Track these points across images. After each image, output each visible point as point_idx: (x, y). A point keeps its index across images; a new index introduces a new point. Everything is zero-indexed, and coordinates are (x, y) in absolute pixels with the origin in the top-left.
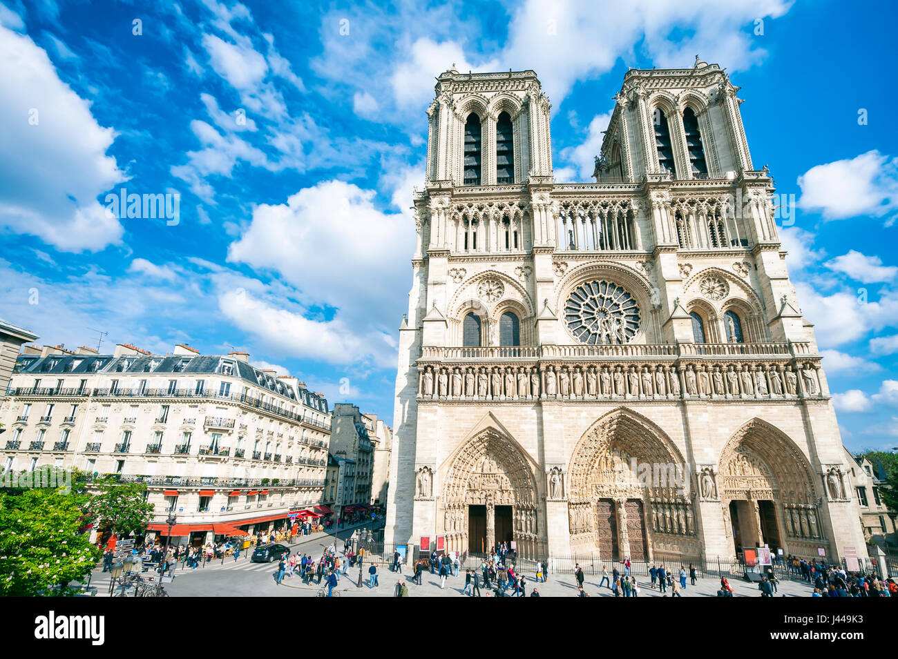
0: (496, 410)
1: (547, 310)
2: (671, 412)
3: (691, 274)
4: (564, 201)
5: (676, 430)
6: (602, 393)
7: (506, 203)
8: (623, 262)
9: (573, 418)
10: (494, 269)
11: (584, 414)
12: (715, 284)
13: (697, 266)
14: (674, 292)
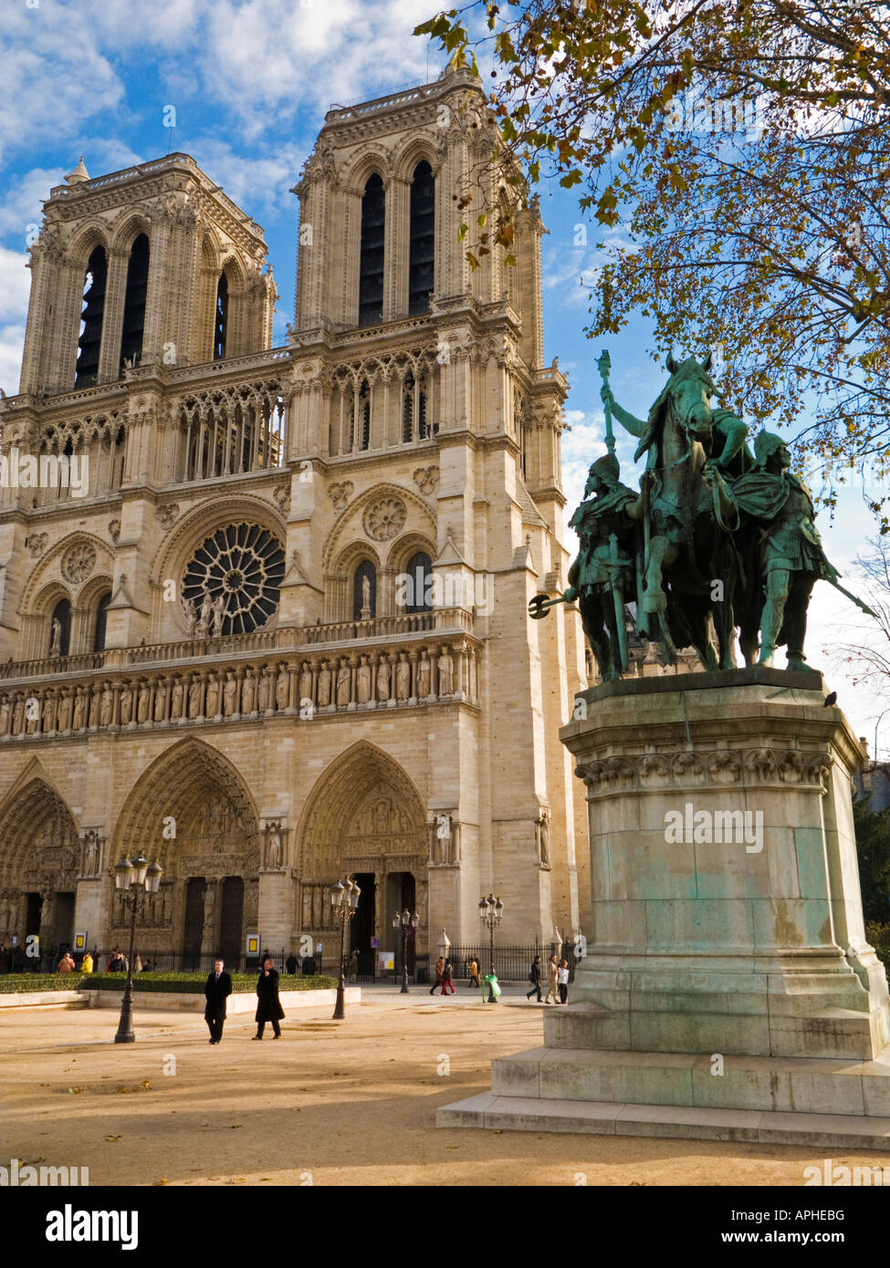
0: (42, 754)
1: (121, 594)
2: (250, 739)
3: (350, 499)
4: (187, 397)
5: (254, 766)
6: (170, 716)
7: (107, 414)
8: (253, 492)
9: (127, 759)
10: (82, 528)
11: (141, 752)
12: (391, 510)
13: (361, 483)
14: (296, 542)
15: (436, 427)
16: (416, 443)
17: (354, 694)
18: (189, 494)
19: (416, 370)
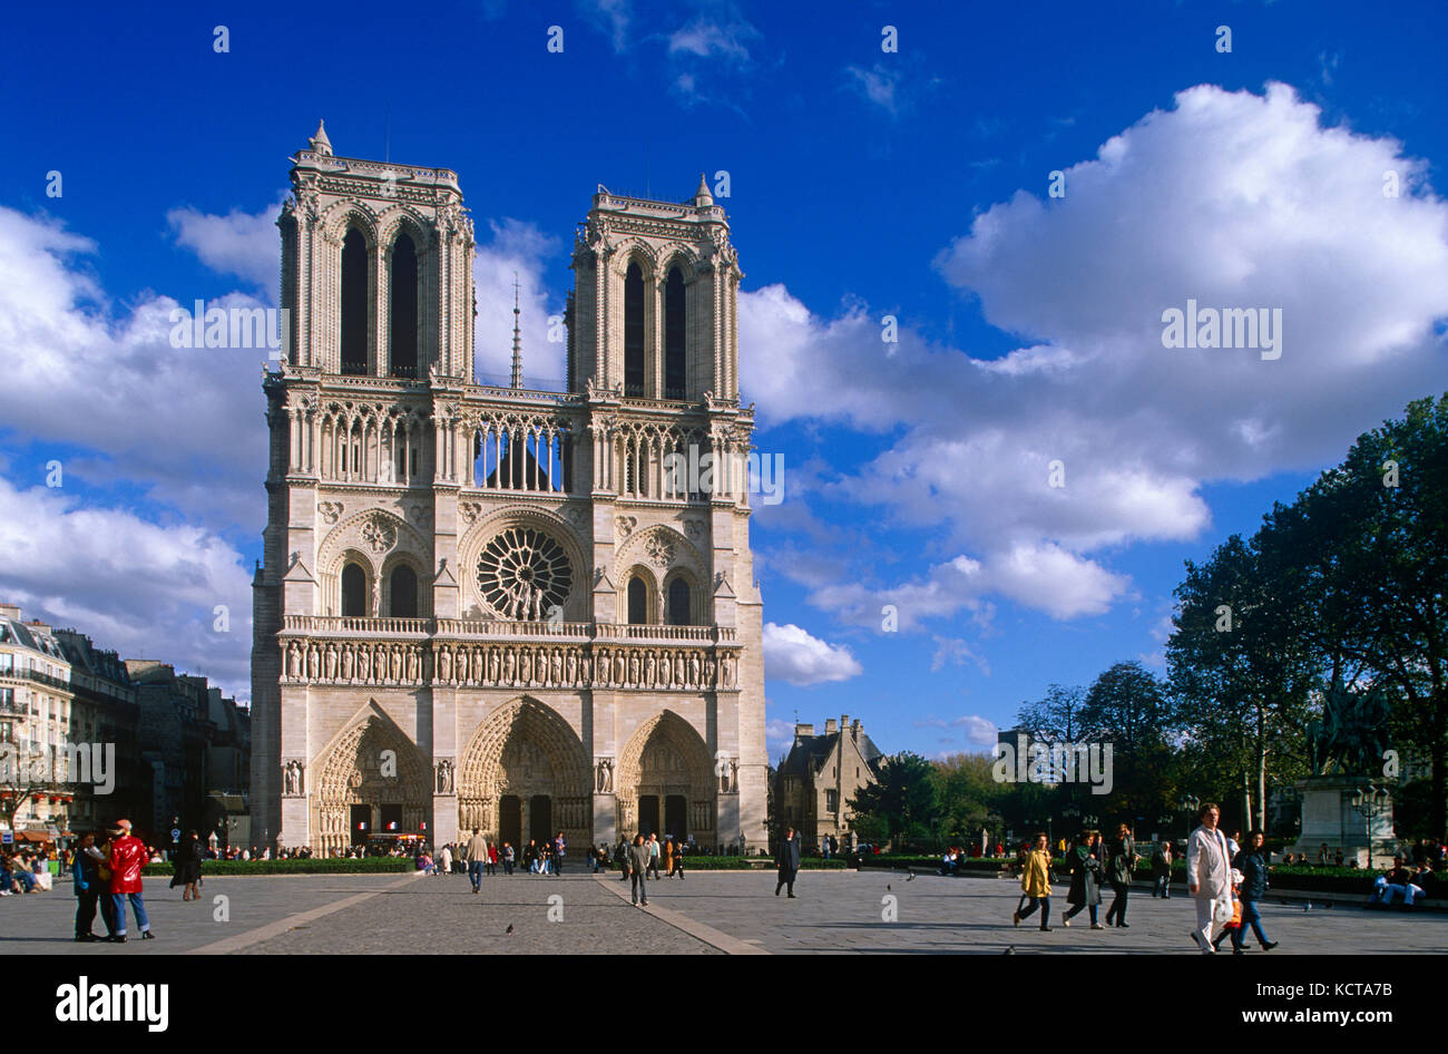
0: (379, 696)
1: (445, 573)
2: (577, 701)
3: (634, 531)
4: (483, 413)
5: (581, 721)
6: (504, 679)
9: (469, 706)
10: (382, 506)
11: (482, 703)
12: (664, 545)
14: (604, 558)
16: (687, 499)
17: (659, 677)
18: (491, 500)
19: (686, 443)
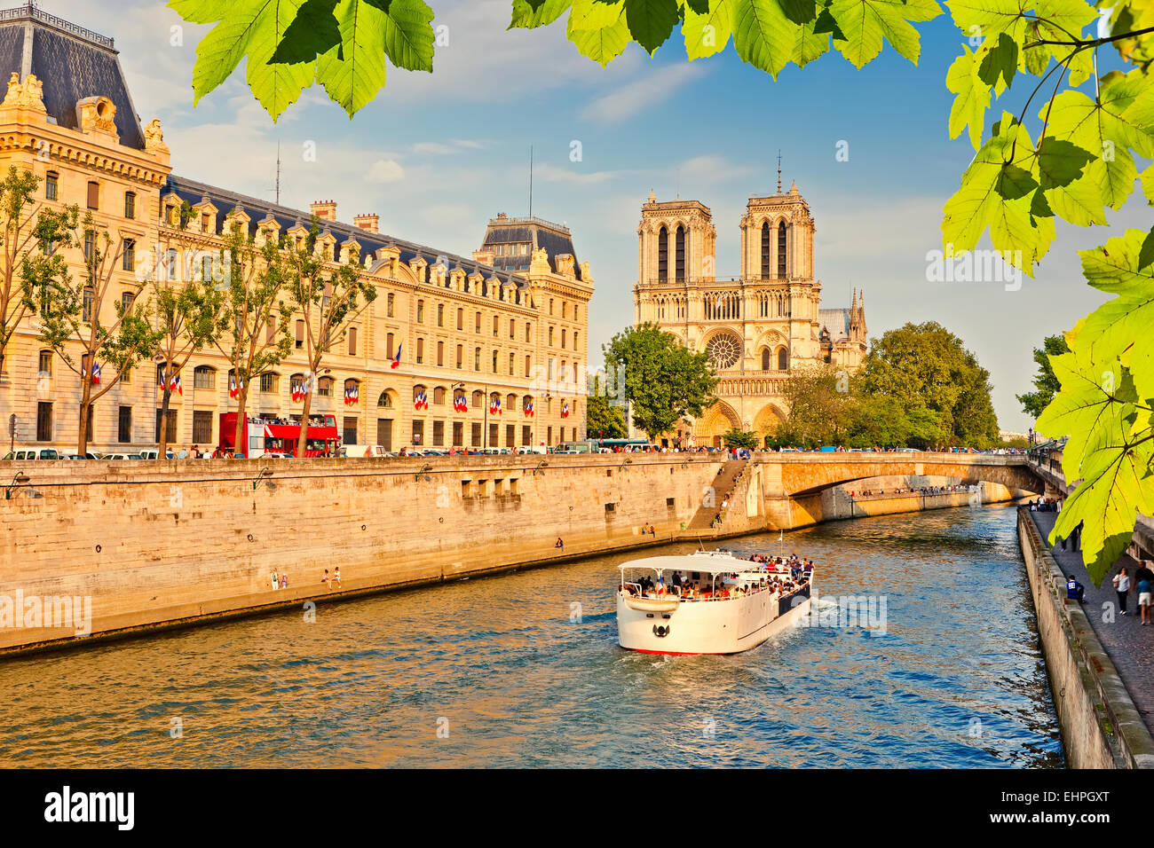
2: (737, 401)
3: (762, 332)
5: (739, 408)
8: (731, 326)
12: (774, 336)
13: (766, 328)
14: (747, 345)
15: (790, 314)
16: (784, 318)
17: (768, 390)
18: (709, 324)
19: (783, 295)
